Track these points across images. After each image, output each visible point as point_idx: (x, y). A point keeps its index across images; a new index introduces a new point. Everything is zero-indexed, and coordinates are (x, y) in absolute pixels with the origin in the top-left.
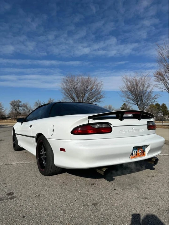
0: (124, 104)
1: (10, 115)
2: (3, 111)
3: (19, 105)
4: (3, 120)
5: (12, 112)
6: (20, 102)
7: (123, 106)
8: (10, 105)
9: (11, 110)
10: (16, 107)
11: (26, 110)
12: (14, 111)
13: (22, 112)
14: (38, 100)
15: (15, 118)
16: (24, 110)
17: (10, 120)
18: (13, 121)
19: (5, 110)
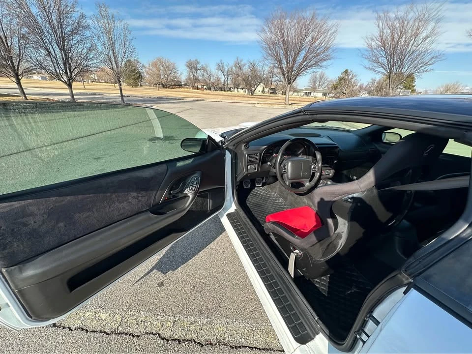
0: (346, 72)
1: (187, 81)
2: (178, 75)
3: (197, 68)
4: (179, 88)
5: (189, 78)
6: (198, 63)
7: (344, 74)
8: (185, 68)
9: (187, 74)
10: (193, 70)
11: (205, 75)
12: (192, 76)
13: (200, 78)
14: (221, 60)
15: (193, 86)
16: (203, 75)
17: (188, 88)
18: (191, 90)
19: (181, 74)
